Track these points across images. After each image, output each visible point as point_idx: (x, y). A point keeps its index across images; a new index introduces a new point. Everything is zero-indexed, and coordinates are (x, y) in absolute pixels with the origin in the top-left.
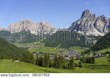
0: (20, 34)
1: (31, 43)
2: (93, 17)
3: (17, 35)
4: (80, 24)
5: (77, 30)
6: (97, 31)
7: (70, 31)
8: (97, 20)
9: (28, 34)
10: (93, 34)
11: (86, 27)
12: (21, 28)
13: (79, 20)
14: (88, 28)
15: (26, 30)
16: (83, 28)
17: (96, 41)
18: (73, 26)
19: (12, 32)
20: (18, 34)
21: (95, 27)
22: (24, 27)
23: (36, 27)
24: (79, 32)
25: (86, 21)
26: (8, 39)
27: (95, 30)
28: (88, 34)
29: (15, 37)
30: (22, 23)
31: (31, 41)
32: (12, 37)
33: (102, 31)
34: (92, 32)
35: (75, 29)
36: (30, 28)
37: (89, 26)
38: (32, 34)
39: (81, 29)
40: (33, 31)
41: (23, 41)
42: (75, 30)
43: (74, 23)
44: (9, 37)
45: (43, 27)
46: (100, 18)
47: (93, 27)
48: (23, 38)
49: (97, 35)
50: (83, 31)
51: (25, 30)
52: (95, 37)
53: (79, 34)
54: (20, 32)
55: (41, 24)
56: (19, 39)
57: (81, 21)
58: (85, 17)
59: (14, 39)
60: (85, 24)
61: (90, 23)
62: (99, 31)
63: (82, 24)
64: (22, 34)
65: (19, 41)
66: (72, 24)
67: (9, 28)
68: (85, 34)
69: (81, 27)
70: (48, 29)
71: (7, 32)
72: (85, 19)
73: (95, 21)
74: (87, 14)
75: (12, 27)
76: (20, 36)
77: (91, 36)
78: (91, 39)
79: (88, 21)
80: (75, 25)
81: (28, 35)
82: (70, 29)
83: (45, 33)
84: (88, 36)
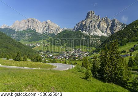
0: (25, 32)
1: (37, 42)
2: (97, 18)
3: (22, 33)
4: (85, 24)
5: (81, 30)
6: (101, 31)
7: (74, 31)
8: (101, 21)
9: (33, 32)
10: (97, 34)
11: (90, 27)
12: (26, 26)
13: (83, 21)
14: (92, 28)
15: (32, 29)
16: (87, 28)
17: (99, 41)
18: (78, 26)
19: (17, 30)
20: (24, 33)
21: (99, 28)
22: (30, 26)
23: (41, 26)
24: (84, 32)
25: (91, 22)
26: (13, 36)
27: (98, 30)
28: (92, 34)
29: (20, 35)
30: (27, 22)
31: (37, 40)
32: (17, 35)
33: (105, 32)
34: (96, 32)
35: (79, 29)
36: (35, 27)
37: (93, 26)
38: (38, 33)
39: (86, 29)
40: (39, 29)
41: (29, 40)
42: (80, 31)
43: (78, 24)
44: (14, 35)
45: (48, 26)
46: (103, 19)
47: (97, 27)
48: (28, 36)
49: (100, 36)
50: (87, 31)
51: (30, 29)
52: (98, 37)
53: (84, 34)
54: (26, 31)
55: (46, 23)
56: (24, 37)
57: (86, 22)
58: (90, 18)
59: (19, 37)
60: (90, 24)
61: (94, 23)
62: (103, 32)
63: (87, 24)
64: (27, 32)
65: (25, 39)
66: (77, 25)
67: (14, 26)
68: (89, 34)
69: (86, 27)
70: (54, 28)
71: (11, 30)
72: (89, 20)
73: (99, 22)
74: (91, 15)
75: (16, 25)
76: (25, 34)
77: (95, 36)
78: (95, 39)
79: (93, 22)
80: (79, 25)
81: (34, 34)
82: (74, 29)
83: (51, 32)
84: (92, 36)
